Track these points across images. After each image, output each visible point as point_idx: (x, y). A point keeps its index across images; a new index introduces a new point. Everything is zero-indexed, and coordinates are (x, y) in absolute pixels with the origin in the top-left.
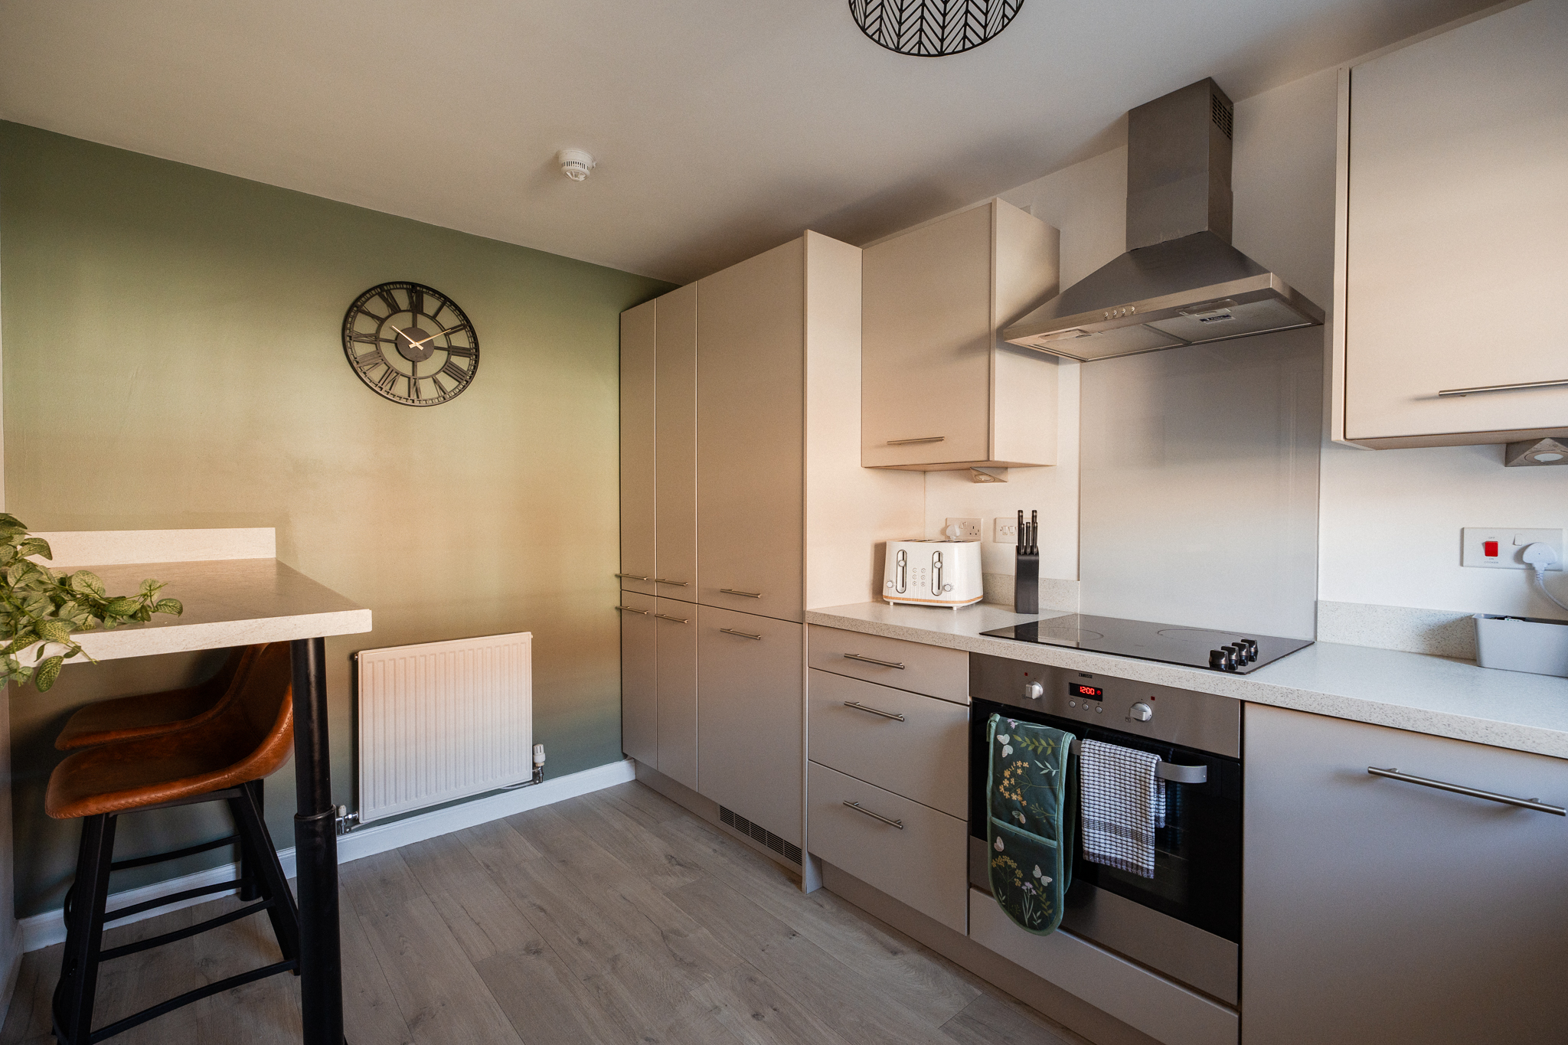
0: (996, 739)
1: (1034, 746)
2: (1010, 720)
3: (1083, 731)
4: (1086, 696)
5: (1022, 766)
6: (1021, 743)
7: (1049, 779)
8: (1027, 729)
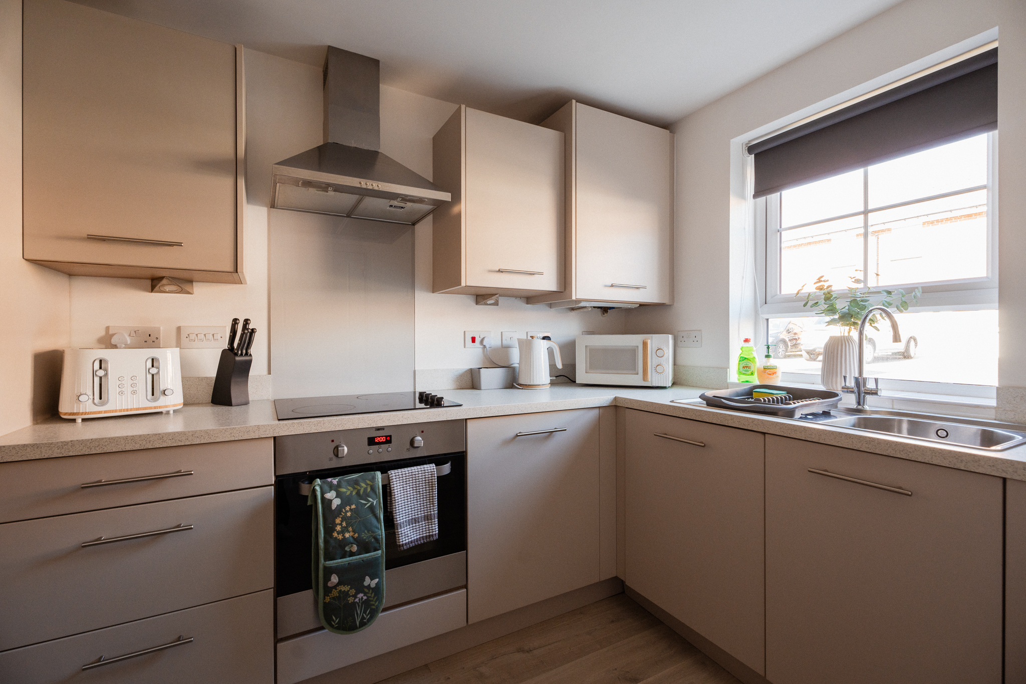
0: (323, 498)
1: (356, 491)
2: (329, 480)
3: (385, 467)
4: (380, 443)
5: (350, 509)
6: (346, 492)
7: (372, 509)
8: (348, 481)
